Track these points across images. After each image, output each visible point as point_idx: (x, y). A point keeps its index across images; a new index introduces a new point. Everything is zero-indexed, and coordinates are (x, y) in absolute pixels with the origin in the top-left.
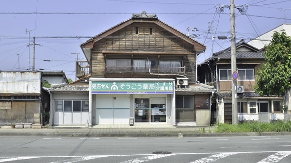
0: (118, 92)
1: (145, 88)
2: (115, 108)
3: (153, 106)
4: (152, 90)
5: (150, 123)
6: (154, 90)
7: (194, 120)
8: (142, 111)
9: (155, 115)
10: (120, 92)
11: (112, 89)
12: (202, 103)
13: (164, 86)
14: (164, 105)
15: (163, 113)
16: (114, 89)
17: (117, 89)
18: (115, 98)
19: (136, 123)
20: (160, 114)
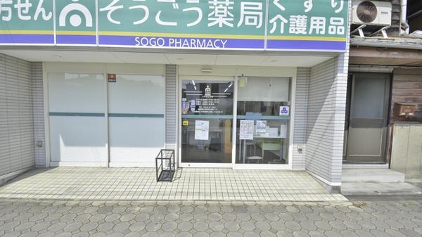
0: (91, 39)
1: (221, 21)
2: (112, 111)
3: (246, 108)
4: (252, 29)
5: (233, 165)
6: (261, 31)
7: (385, 157)
8: (207, 124)
9: (251, 137)
10: (104, 39)
11: (62, 23)
12: (415, 100)
13: (309, 15)
14: (282, 104)
15: (275, 130)
16: (76, 21)
17: (89, 23)
18: (112, 78)
19: (185, 165)
20: (267, 136)
